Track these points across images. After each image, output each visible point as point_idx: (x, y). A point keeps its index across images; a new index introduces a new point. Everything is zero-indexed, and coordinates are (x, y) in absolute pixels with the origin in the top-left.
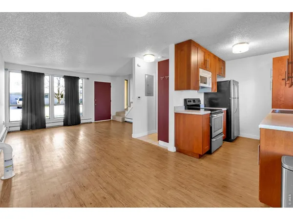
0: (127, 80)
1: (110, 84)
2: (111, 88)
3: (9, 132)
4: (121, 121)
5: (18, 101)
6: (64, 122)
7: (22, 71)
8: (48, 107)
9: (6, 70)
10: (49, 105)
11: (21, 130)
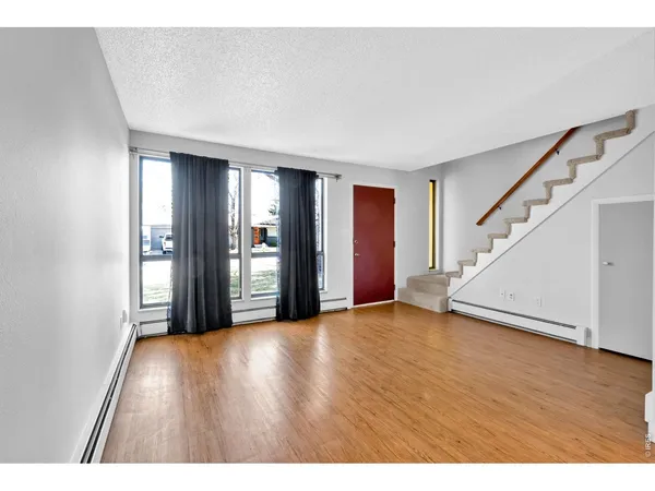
0: (433, 182)
1: (391, 192)
2: (396, 205)
3: (139, 340)
4: (437, 309)
5: (163, 240)
6: (277, 307)
7: (173, 155)
8: (237, 261)
9: (132, 150)
10: (239, 256)
11: (170, 332)
